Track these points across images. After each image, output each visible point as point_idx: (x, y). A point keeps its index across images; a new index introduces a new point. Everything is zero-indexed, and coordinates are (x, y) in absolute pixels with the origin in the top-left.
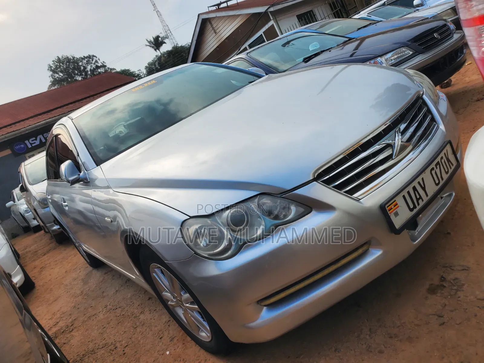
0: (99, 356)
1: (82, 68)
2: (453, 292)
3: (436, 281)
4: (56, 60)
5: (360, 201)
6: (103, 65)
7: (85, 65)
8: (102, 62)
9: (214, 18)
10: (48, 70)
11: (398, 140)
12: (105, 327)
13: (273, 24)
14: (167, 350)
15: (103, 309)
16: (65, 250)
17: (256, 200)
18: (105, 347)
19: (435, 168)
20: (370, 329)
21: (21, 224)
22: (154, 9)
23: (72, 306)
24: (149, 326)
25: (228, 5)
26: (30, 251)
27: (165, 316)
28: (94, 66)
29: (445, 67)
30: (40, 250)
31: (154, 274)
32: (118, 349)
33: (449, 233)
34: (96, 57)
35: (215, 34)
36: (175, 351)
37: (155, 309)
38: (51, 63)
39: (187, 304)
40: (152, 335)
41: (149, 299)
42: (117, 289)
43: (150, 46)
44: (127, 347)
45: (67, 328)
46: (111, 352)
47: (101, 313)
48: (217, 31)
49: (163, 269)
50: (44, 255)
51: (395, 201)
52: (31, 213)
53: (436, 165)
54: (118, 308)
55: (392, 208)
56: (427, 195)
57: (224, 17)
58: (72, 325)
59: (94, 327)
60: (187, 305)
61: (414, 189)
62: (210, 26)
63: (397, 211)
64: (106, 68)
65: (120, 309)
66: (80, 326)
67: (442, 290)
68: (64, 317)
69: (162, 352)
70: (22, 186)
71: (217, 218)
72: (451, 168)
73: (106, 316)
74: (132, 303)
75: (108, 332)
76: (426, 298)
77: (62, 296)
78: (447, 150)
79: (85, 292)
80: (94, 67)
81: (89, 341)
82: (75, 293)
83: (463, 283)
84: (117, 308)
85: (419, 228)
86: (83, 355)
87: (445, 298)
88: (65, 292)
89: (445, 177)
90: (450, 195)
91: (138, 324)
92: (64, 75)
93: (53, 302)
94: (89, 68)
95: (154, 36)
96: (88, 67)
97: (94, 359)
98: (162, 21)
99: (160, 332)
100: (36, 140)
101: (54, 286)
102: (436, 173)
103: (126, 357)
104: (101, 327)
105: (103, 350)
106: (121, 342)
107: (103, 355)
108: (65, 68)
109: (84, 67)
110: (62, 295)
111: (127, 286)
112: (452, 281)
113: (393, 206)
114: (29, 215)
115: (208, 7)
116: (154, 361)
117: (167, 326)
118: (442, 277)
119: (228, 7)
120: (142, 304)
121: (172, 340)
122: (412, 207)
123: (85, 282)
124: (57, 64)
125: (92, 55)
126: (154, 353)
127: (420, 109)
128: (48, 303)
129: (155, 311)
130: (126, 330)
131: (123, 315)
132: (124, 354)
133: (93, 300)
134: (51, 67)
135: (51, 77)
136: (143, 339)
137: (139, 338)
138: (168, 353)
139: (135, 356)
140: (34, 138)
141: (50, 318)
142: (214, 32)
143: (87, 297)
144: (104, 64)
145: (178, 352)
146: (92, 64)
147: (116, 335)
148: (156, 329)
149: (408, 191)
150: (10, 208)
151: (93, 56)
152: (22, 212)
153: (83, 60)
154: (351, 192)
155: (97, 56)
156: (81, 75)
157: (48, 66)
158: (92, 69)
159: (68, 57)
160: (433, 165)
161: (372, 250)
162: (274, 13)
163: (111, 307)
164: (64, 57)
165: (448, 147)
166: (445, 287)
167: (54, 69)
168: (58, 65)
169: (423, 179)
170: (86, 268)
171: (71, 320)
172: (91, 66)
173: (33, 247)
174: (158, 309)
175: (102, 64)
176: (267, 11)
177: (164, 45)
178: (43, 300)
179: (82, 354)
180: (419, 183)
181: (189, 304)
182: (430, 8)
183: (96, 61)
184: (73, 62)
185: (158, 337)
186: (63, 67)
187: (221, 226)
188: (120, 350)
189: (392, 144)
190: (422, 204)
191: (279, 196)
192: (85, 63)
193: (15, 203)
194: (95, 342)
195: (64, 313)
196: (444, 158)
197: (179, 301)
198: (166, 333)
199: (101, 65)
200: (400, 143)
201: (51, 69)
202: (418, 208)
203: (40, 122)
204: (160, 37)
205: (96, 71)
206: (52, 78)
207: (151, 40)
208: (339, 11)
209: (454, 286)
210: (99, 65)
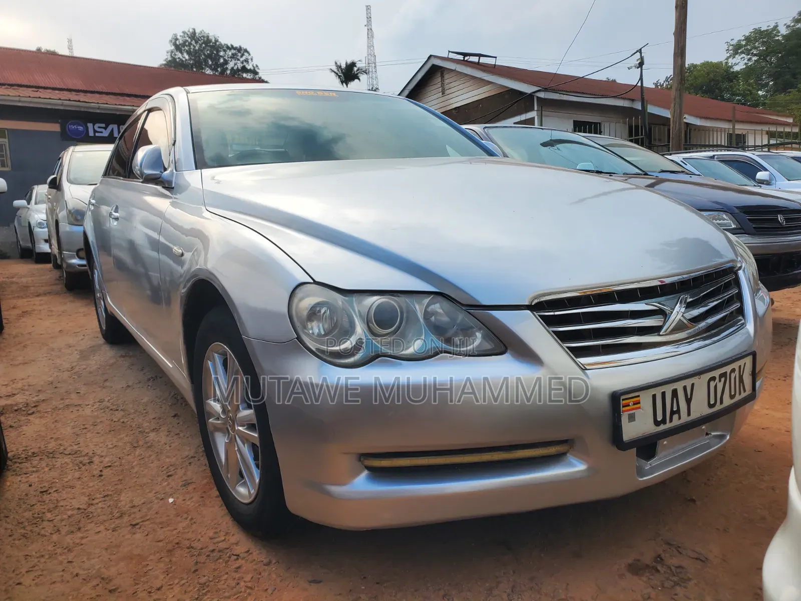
0: (58, 464)
1: (222, 60)
2: (668, 584)
3: (647, 559)
4: (189, 33)
5: (586, 371)
6: (254, 69)
7: (228, 58)
8: (255, 66)
9: (452, 70)
10: (171, 41)
11: (678, 312)
12: (86, 428)
13: (534, 117)
14: (171, 496)
15: (95, 403)
16: (72, 302)
17: (426, 301)
18: (74, 456)
19: (717, 380)
20: (513, 587)
21: (21, 243)
22: (366, 23)
23: (48, 381)
24: (157, 453)
25: (480, 62)
26: (17, 283)
27: (189, 449)
28: (240, 65)
29: (775, 271)
30: (34, 286)
31: (209, 362)
32: (93, 466)
33: (694, 501)
34: (249, 54)
35: (442, 94)
36: (184, 502)
37: (178, 432)
38: (179, 34)
39: (241, 426)
40: (157, 466)
41: (175, 416)
42: (130, 383)
43: (337, 74)
44: (109, 468)
45: (25, 407)
46: (81, 465)
47: (89, 406)
48: (447, 92)
49: (230, 354)
50: (38, 296)
51: (638, 396)
52: (46, 230)
53: (721, 376)
54: (120, 410)
55: (629, 405)
56: (689, 414)
57: (466, 75)
58: (35, 406)
59: (69, 422)
60: (240, 428)
61: (675, 393)
62: (439, 79)
63: (634, 413)
64: (257, 76)
65: (122, 413)
66: (46, 412)
67: (653, 575)
68: (27, 390)
69: (163, 495)
70: (55, 178)
71: (355, 299)
72: (740, 394)
73: (96, 414)
74: (145, 411)
75: (88, 437)
76: (621, 576)
77: (39, 361)
78: (745, 363)
79: (77, 369)
80: (239, 67)
81: (52, 438)
82: (61, 365)
83: (691, 577)
84: (117, 409)
85: (654, 462)
86: (34, 453)
87: (653, 588)
88: (45, 358)
89: (727, 402)
90: (722, 437)
91: (141, 443)
92: (190, 59)
93: (20, 364)
94: (231, 65)
95: (349, 62)
96: (231, 63)
97: (47, 465)
98: (370, 46)
99: (171, 467)
100: (105, 128)
101: (32, 343)
102: (716, 387)
103: (100, 482)
104: (80, 425)
105: (70, 458)
106: (102, 459)
107: (65, 465)
108: (196, 50)
109: (225, 60)
110: (39, 359)
111: (149, 386)
112: (672, 568)
113: (632, 403)
114: (41, 233)
115: (449, 52)
116: (144, 503)
117: (187, 464)
118: (659, 556)
119: (478, 63)
120: (160, 418)
121: (186, 484)
122: (659, 418)
123: (84, 355)
124: (187, 38)
125: (245, 48)
126: (150, 492)
127: (727, 286)
128: (11, 363)
129: (176, 435)
130: (120, 444)
131: (123, 422)
132: (101, 476)
133: (84, 384)
134: (177, 39)
135: (169, 54)
136: (140, 467)
137: (134, 464)
138: (171, 500)
139: (116, 485)
140: (103, 125)
141: (4, 384)
142: (442, 91)
143: (76, 377)
144: (256, 69)
145: (188, 505)
146: (239, 62)
147: (98, 445)
148: (167, 460)
149: (663, 391)
150: (18, 209)
151: (246, 51)
152: (33, 223)
153: (228, 51)
154: (578, 352)
155: (251, 53)
156: (215, 69)
157: (174, 36)
158: (235, 68)
159: (208, 37)
160: (716, 373)
161: (570, 458)
162: (543, 103)
163: (108, 404)
164: (204, 34)
165: (748, 361)
166: (658, 571)
167: (180, 44)
168: (188, 41)
169: (693, 385)
170: (95, 337)
171: (35, 399)
172: (235, 64)
173: (24, 280)
174: (181, 435)
175: (252, 68)
176: (533, 94)
177: (356, 80)
178: (6, 356)
179: (32, 451)
180: (685, 388)
181: (245, 427)
182: (778, 191)
183: (247, 61)
184: (212, 47)
185: (165, 472)
186: (194, 47)
187: (356, 314)
188: (96, 469)
189: (667, 312)
190: (676, 422)
191: (464, 308)
192: (229, 56)
193: (29, 206)
194: (61, 442)
195: (29, 386)
196: (737, 372)
197: (230, 419)
198: (180, 472)
199: (250, 70)
200: (679, 317)
201: (175, 42)
202: (668, 425)
203: (124, 105)
204: (356, 66)
205: (239, 74)
206: (171, 55)
207: (342, 65)
208: (640, 140)
209: (675, 575)
210: (249, 68)
